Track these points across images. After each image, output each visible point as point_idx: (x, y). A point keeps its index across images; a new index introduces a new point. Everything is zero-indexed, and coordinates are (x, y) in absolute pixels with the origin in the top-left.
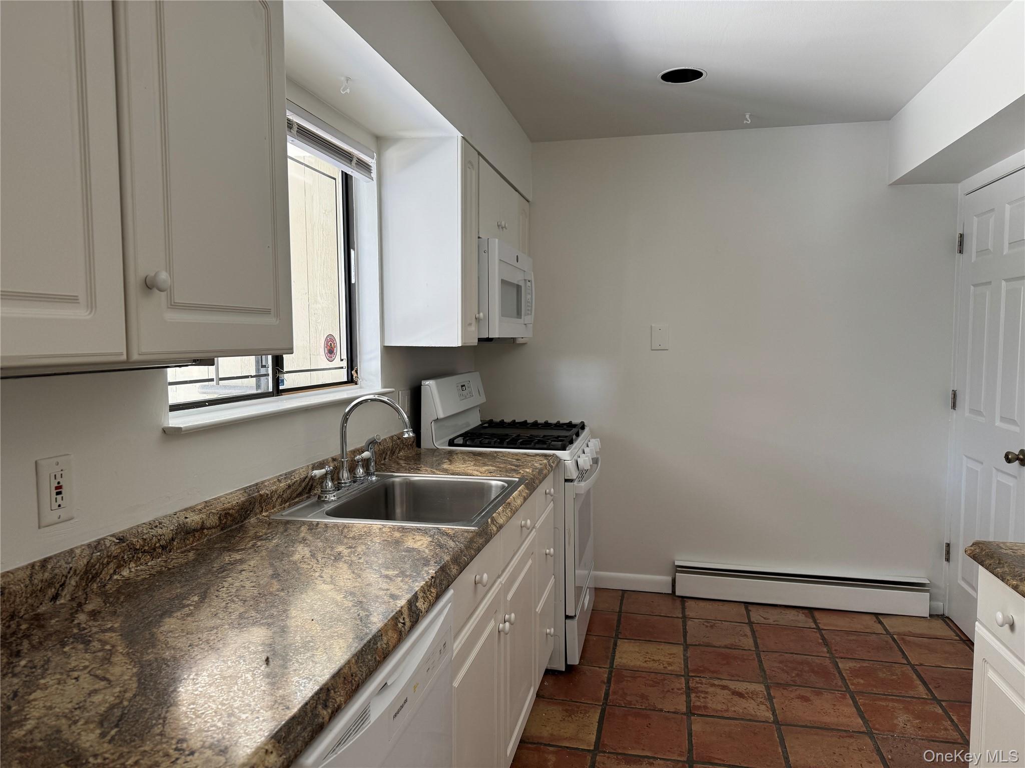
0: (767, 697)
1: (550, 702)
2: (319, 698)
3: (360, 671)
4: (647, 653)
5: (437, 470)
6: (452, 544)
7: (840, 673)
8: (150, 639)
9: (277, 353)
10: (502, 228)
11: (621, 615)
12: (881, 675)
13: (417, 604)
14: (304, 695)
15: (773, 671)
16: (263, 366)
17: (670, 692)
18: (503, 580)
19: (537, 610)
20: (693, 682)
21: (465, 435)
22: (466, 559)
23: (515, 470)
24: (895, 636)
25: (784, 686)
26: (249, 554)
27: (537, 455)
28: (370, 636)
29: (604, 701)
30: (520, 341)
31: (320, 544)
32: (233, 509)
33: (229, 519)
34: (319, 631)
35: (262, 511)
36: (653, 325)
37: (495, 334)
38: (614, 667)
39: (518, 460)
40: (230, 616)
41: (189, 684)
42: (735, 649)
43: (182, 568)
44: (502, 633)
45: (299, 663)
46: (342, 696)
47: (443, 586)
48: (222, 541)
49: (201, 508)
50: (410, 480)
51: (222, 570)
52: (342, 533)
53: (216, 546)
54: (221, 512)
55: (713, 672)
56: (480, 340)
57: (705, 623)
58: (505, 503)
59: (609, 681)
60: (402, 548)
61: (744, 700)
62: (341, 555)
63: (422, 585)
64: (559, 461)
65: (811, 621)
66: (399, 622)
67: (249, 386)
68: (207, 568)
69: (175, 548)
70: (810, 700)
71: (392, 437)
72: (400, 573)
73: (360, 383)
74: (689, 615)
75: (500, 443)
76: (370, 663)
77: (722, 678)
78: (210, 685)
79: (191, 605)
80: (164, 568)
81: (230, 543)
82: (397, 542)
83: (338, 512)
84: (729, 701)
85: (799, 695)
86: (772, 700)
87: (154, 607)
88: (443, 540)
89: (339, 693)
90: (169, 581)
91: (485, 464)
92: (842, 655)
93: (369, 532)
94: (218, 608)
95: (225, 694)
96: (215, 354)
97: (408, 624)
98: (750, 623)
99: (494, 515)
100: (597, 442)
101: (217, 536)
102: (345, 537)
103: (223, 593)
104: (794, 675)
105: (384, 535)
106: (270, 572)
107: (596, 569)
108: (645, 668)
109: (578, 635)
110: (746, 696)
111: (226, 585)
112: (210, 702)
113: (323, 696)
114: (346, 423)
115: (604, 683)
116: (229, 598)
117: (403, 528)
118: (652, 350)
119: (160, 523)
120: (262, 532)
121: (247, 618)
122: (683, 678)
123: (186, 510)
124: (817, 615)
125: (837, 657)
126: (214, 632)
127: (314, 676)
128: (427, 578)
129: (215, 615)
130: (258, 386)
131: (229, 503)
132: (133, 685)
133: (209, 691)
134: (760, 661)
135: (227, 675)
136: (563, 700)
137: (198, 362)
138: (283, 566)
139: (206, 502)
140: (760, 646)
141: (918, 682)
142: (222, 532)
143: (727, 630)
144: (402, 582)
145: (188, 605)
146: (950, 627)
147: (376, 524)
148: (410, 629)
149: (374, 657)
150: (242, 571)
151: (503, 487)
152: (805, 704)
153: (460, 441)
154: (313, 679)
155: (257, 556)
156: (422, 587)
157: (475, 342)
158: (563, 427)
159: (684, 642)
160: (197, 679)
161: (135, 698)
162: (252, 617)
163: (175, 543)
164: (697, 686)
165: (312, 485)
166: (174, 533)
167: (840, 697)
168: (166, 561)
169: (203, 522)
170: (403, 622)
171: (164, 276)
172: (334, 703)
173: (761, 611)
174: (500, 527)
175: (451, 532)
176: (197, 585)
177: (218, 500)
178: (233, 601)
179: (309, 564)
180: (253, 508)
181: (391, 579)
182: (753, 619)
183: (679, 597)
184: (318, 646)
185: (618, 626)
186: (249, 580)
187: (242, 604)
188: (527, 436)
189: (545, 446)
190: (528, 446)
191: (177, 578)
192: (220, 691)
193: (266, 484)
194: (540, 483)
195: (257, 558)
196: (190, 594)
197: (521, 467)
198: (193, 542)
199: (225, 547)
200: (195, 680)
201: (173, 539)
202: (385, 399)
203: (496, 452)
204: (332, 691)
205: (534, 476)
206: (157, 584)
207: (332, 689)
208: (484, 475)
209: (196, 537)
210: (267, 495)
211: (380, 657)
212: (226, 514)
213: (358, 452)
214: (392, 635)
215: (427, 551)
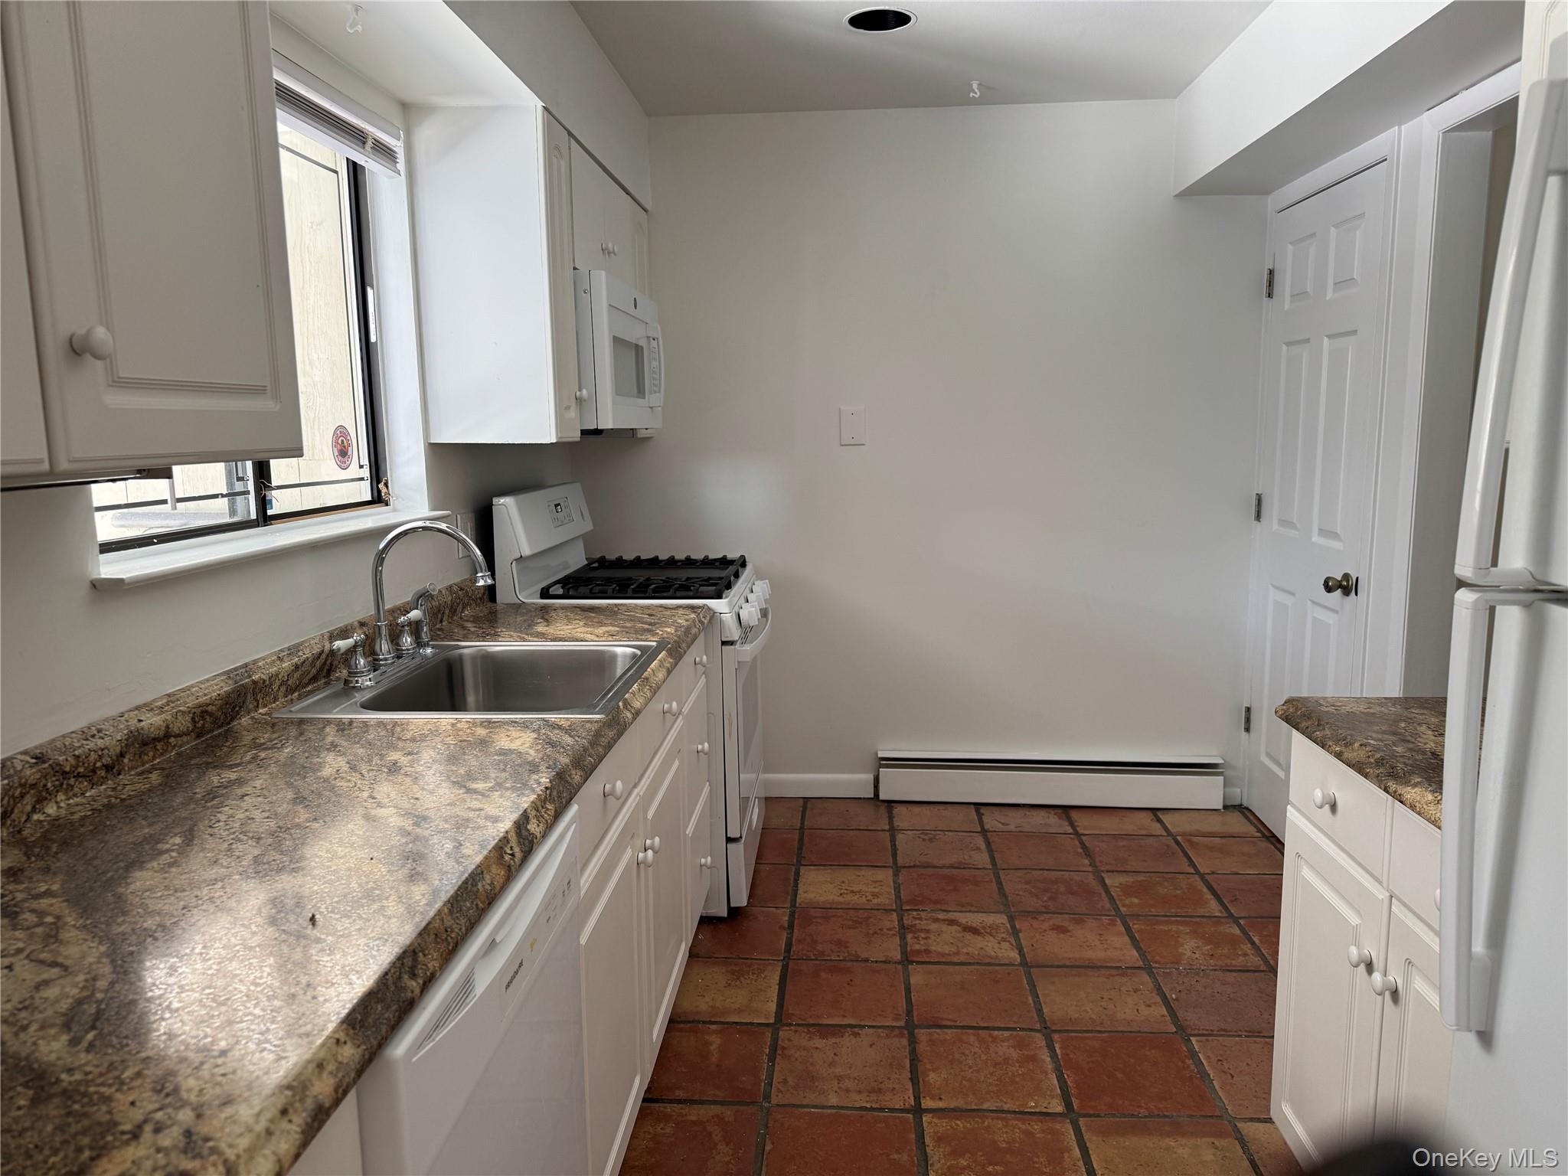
0: (1010, 931)
1: (707, 962)
2: (403, 964)
3: (457, 924)
4: (843, 882)
5: (528, 635)
6: (568, 740)
7: (1107, 892)
8: (115, 903)
9: (261, 457)
10: (609, 253)
11: (803, 833)
12: (1162, 891)
13: (529, 827)
14: (380, 963)
15: (1018, 895)
16: (240, 479)
17: (878, 934)
18: (641, 790)
19: (687, 833)
20: (909, 919)
21: (564, 582)
22: (593, 761)
23: (648, 631)
24: (1179, 838)
25: (1033, 914)
26: (250, 771)
27: (679, 607)
28: (466, 875)
29: (786, 955)
30: (642, 434)
31: (361, 751)
32: (213, 705)
33: (208, 720)
34: (384, 873)
35: (258, 707)
36: (842, 408)
37: (607, 423)
38: (797, 905)
39: (650, 615)
40: (240, 862)
41: (195, 961)
42: (964, 868)
43: (143, 797)
44: (642, 866)
45: (364, 919)
46: (436, 960)
47: (564, 801)
48: (200, 755)
49: (162, 705)
50: (488, 652)
51: (211, 796)
52: (393, 734)
53: (193, 762)
54: (195, 710)
55: (936, 902)
56: (584, 432)
57: (921, 836)
58: (640, 678)
59: (791, 926)
60: (492, 750)
61: (979, 938)
62: (398, 765)
63: (532, 799)
64: (713, 614)
65: (1067, 824)
66: (506, 853)
67: (218, 511)
68: (186, 795)
69: (126, 768)
70: (1068, 931)
71: (451, 587)
72: (496, 784)
73: (393, 504)
74: (898, 826)
75: (619, 591)
76: (471, 911)
77: (950, 909)
78: (231, 960)
79: (173, 850)
80: (113, 800)
81: (215, 756)
82: (483, 743)
83: (378, 704)
84: (959, 940)
85: (1054, 925)
86: (1017, 934)
87: (111, 857)
88: (555, 735)
89: (430, 956)
90: (126, 817)
91: (601, 624)
92: (1108, 867)
93: (437, 731)
94: (217, 852)
95: (256, 970)
96: (171, 460)
97: (519, 855)
98: (984, 832)
99: (627, 696)
100: (765, 585)
101: (192, 746)
102: (399, 739)
103: (220, 830)
104: (1045, 898)
105: (461, 733)
106: (290, 795)
107: (766, 770)
108: (841, 903)
109: (745, 865)
110: (982, 931)
111: (222, 817)
112: (236, 983)
113: (408, 961)
114: (382, 565)
115: (784, 928)
116: (232, 836)
117: (489, 722)
118: (843, 445)
119: (99, 731)
120: (264, 737)
121: (268, 863)
122: (895, 915)
123: (137, 708)
124: (1074, 814)
125: (1103, 871)
126: (219, 887)
127: (390, 935)
128: (539, 790)
129: (215, 862)
130: (233, 512)
131: (205, 695)
132: (106, 969)
133: (230, 968)
134: (999, 883)
135: (253, 945)
136: (726, 958)
137: (145, 474)
138: (309, 785)
139: (169, 695)
140: (999, 862)
141: (1209, 896)
142: (199, 741)
143: (952, 842)
144: (501, 798)
145: (167, 851)
146: (1249, 820)
147: (446, 718)
148: (522, 862)
149: (475, 903)
150: (243, 796)
151: (634, 656)
152: (1062, 936)
153: (558, 590)
154: (390, 940)
155: (263, 774)
156: (532, 802)
157: (576, 436)
158: (714, 564)
159: (893, 863)
160: (207, 954)
161: (113, 987)
162: (274, 860)
163: (126, 761)
164: (914, 923)
165: (331, 665)
166: (123, 745)
167: (1108, 924)
168: (114, 789)
169: (167, 727)
170: (511, 852)
171: (101, 333)
172: (426, 970)
173: (998, 814)
174: (637, 713)
175: (566, 724)
176: (174, 821)
177: (188, 692)
178: (240, 840)
179: (349, 781)
180: (244, 702)
181: (483, 795)
182: (986, 827)
183: (884, 801)
184: (388, 894)
185: (800, 849)
186: (258, 809)
187: (254, 844)
188: (661, 580)
189: (691, 594)
190: (665, 594)
191: (139, 813)
192: (247, 967)
193: (260, 664)
194: (689, 647)
195: (265, 777)
196: (166, 835)
197: (657, 626)
198: (154, 758)
199: (208, 763)
200: (204, 955)
201: (122, 755)
202: (443, 526)
203: (616, 605)
204: (421, 954)
205: (679, 637)
206: (108, 823)
207: (420, 951)
208: (604, 639)
209: (158, 750)
210: (264, 681)
211: (483, 903)
212: (202, 712)
213: (399, 612)
214: (497, 873)
215: (532, 752)
